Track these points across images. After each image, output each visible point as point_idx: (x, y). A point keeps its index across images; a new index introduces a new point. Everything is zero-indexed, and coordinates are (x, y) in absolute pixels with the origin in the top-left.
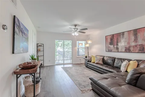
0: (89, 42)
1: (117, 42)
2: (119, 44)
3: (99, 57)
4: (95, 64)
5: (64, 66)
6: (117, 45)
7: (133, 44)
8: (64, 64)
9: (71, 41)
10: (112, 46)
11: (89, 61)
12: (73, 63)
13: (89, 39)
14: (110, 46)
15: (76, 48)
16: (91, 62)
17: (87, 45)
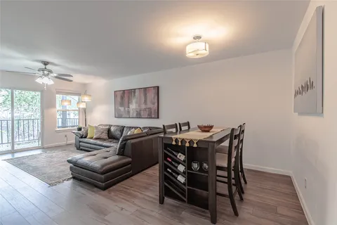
0: (86, 99)
1: (129, 103)
2: (131, 106)
3: (101, 127)
4: (92, 141)
5: (13, 156)
6: (128, 107)
7: (143, 106)
8: (13, 152)
9: (39, 93)
10: (122, 109)
11: (82, 137)
12: (45, 146)
13: (85, 94)
14: (120, 108)
15: (53, 110)
16: (85, 137)
17: (83, 106)
